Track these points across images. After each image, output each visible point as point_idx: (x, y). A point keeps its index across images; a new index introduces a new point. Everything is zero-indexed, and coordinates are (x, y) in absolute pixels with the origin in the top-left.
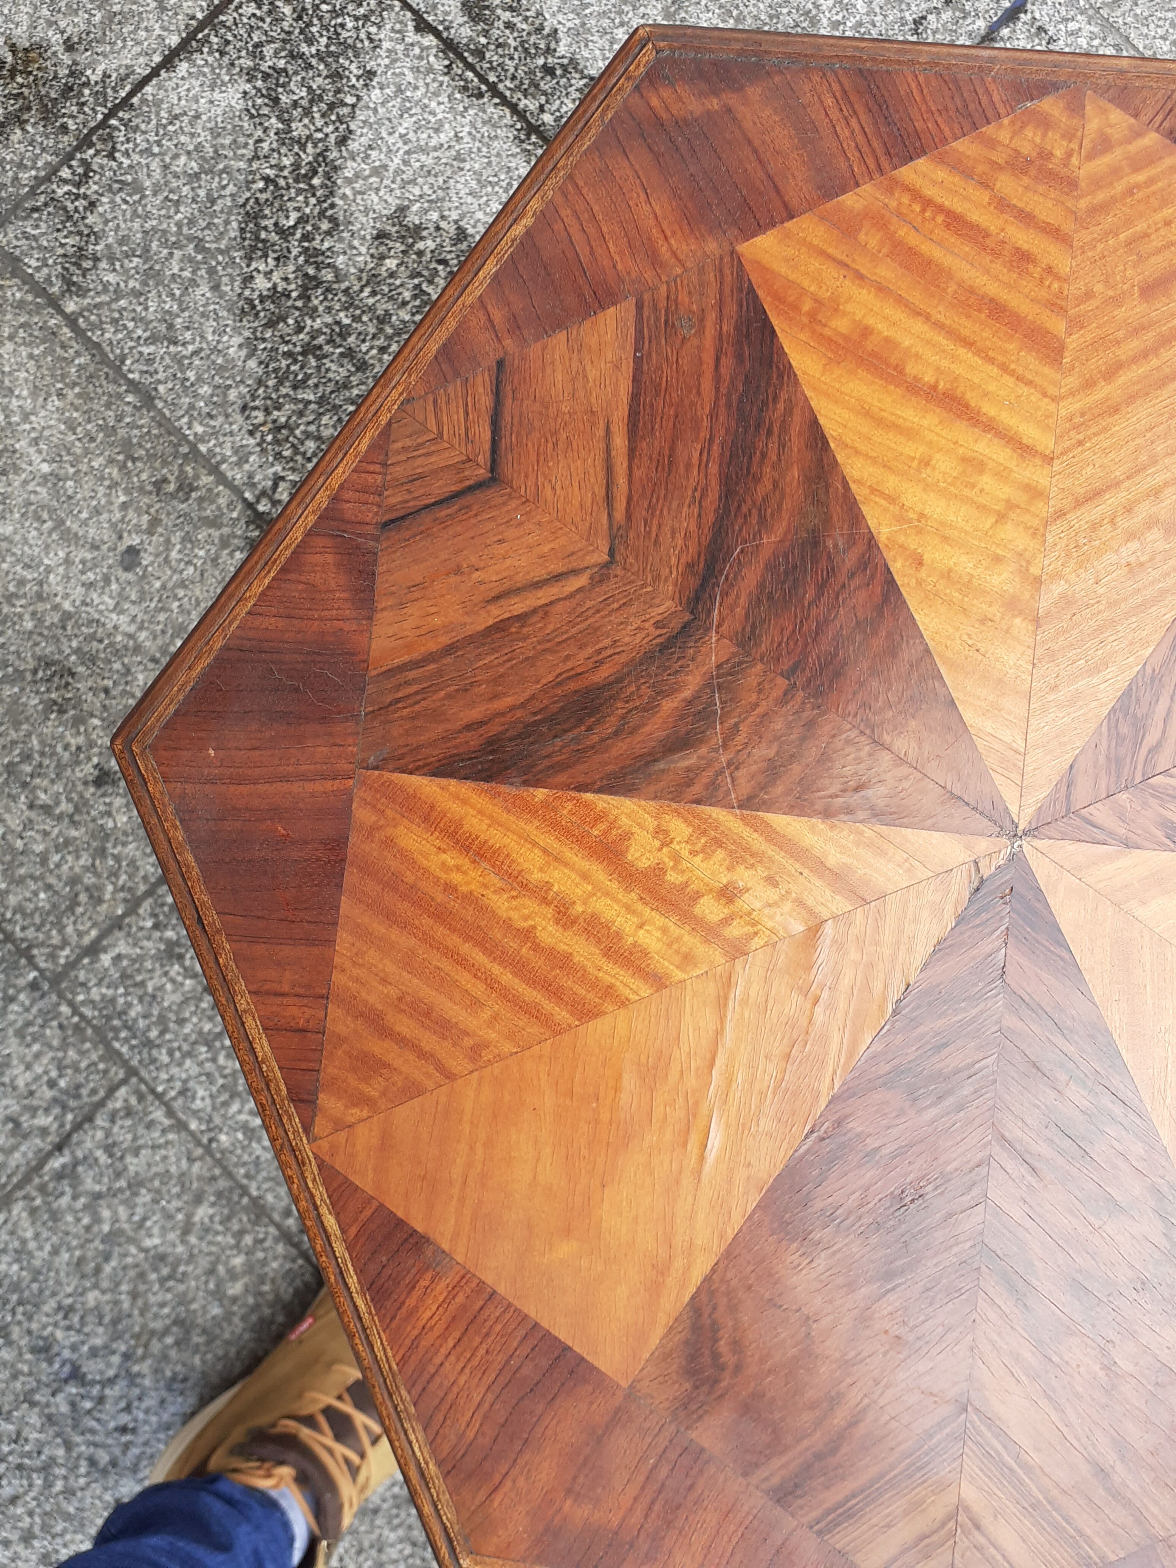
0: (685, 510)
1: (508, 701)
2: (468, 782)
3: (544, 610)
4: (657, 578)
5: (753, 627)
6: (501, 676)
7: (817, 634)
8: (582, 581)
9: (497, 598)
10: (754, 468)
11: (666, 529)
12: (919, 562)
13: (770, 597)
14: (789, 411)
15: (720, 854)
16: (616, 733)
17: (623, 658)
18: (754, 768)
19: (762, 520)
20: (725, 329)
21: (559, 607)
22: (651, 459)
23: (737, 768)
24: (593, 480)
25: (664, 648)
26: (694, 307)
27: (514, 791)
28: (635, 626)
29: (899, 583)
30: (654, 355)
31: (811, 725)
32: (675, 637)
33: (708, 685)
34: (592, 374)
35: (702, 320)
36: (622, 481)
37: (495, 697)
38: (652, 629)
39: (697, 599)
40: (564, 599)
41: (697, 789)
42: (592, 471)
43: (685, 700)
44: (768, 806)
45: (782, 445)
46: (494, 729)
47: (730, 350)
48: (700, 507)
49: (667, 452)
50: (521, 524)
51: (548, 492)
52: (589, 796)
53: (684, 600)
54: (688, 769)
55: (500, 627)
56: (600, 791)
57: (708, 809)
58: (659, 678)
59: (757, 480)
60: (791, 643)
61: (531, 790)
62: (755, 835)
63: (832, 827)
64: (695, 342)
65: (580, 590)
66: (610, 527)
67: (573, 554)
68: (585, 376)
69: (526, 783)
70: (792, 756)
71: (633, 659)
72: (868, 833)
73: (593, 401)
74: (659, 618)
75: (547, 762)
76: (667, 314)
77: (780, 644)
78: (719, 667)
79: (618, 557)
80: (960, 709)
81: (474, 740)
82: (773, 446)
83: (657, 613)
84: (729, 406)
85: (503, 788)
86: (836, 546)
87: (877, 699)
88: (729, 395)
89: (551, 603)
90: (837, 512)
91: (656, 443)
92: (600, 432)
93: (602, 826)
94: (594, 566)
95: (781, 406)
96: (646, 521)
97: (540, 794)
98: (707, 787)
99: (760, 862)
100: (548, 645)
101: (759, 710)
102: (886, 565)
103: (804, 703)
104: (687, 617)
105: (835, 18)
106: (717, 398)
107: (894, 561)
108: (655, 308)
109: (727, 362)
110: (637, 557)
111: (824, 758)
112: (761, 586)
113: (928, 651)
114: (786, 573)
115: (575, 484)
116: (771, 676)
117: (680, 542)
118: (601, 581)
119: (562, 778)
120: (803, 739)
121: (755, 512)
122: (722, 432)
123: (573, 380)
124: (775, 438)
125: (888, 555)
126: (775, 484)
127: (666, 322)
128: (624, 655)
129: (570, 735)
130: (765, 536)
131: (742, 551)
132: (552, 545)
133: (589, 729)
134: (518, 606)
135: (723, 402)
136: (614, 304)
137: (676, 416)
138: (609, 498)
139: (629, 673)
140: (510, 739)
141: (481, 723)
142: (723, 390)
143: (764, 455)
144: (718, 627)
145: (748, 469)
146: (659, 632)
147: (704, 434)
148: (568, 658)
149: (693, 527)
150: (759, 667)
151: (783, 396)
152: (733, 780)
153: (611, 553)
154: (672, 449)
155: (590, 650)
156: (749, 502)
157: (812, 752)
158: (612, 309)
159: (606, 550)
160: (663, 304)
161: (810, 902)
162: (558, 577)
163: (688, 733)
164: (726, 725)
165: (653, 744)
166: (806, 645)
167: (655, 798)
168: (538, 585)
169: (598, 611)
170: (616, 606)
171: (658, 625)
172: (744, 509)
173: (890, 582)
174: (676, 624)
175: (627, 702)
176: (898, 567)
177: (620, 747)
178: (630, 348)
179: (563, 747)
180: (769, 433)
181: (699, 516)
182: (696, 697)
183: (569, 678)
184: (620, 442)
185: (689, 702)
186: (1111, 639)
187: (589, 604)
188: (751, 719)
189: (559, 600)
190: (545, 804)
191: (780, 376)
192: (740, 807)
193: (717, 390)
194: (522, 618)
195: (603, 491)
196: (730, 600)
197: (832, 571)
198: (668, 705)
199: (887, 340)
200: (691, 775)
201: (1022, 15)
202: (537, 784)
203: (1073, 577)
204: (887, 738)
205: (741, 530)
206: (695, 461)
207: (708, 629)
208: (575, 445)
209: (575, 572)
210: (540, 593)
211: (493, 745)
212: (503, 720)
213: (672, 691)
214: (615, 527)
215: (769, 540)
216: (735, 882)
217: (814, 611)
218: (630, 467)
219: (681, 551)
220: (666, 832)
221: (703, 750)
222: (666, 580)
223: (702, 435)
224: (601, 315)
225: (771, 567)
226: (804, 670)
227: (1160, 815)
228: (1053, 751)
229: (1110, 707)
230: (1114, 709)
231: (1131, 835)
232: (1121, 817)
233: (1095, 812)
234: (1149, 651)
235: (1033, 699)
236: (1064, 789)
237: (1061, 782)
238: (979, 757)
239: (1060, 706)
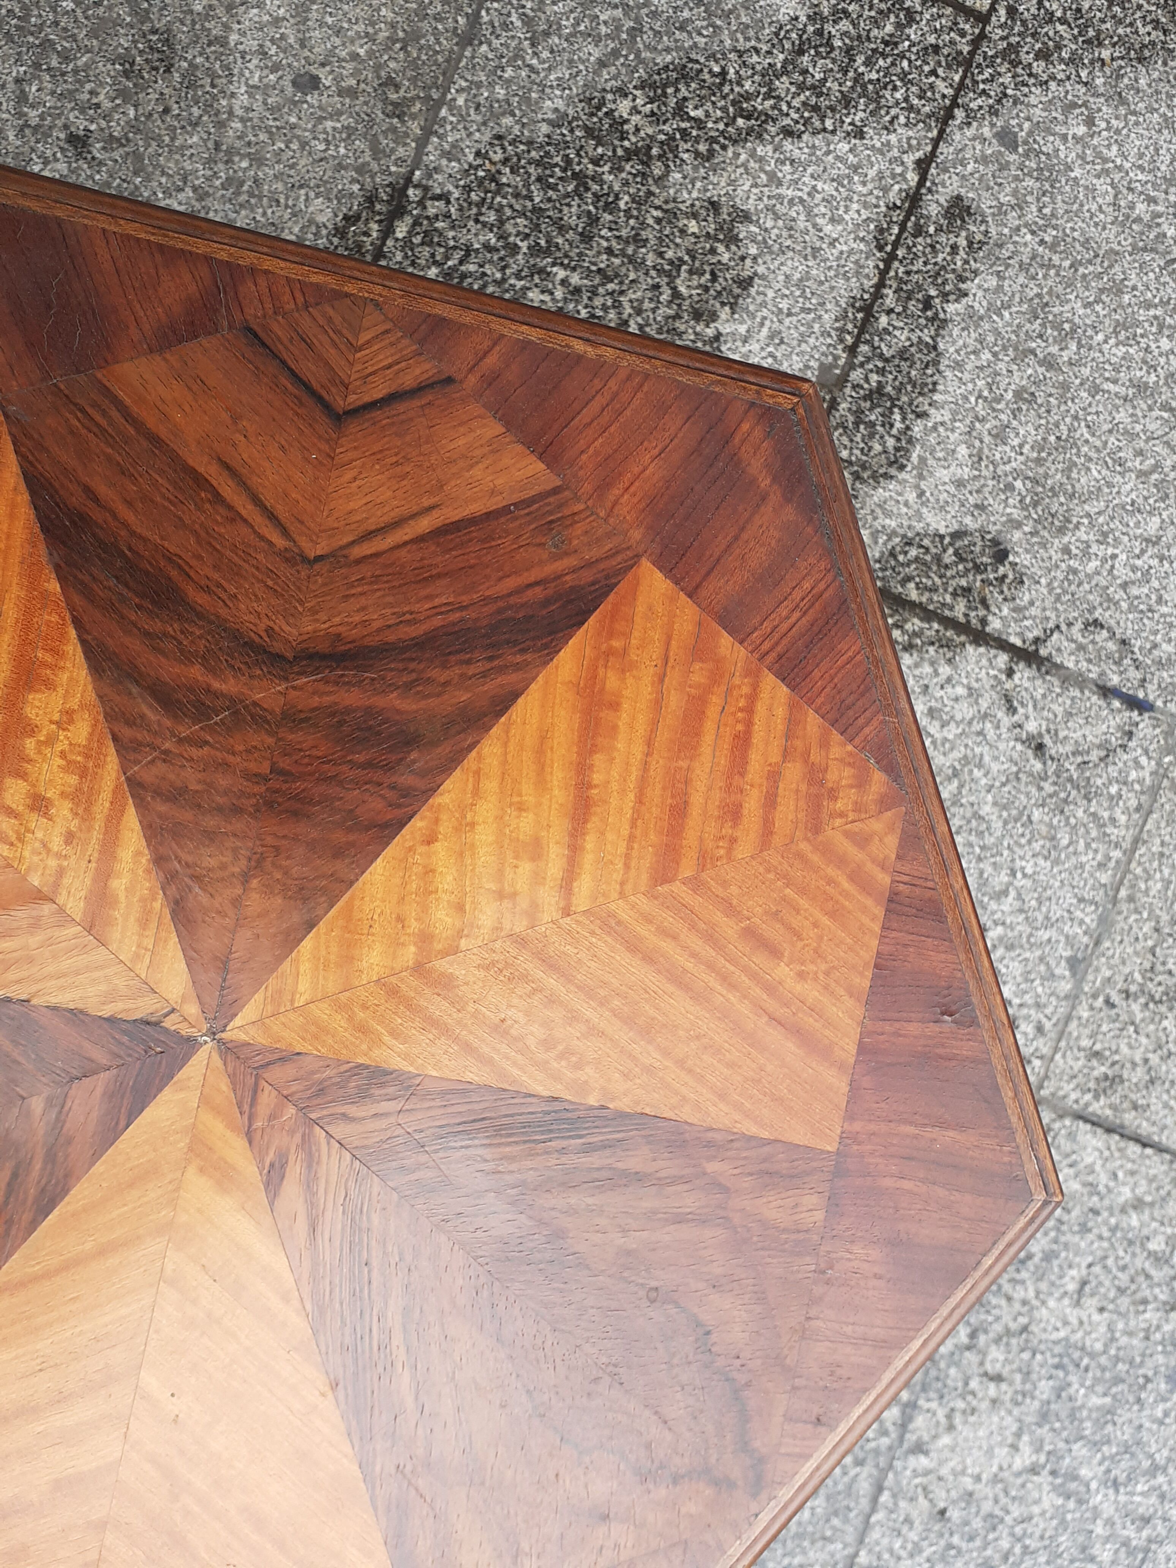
0: (389, 611)
1: (130, 517)
2: (33, 512)
3: (235, 517)
4: (314, 611)
5: (307, 719)
6: (152, 501)
7: (325, 780)
8: (280, 542)
9: (227, 467)
10: (453, 658)
11: (363, 601)
12: (430, 840)
13: (341, 723)
14: (518, 667)
15: (73, 780)
16: (147, 634)
17: (223, 612)
18: (172, 777)
19: (408, 686)
20: (568, 578)
21: (245, 530)
22: (422, 559)
23: (164, 761)
24: (379, 513)
25: (250, 645)
26: (575, 542)
27: (44, 559)
28: (259, 609)
29: (403, 832)
30: (517, 523)
31: (237, 810)
32: (265, 651)
33: (232, 700)
34: (477, 472)
35: (566, 554)
36: (390, 540)
37: (129, 504)
38: (262, 626)
39: (311, 657)
40: (255, 532)
41: (127, 732)
42: (386, 509)
43: (209, 685)
44: (141, 806)
45: (484, 675)
46: (97, 515)
47: (550, 592)
48: (398, 624)
49: (434, 572)
50: (307, 460)
51: (349, 476)
52: (73, 633)
53: (304, 645)
54: (143, 717)
55: (200, 481)
56: (83, 642)
57: (112, 750)
58: (219, 654)
59: (444, 666)
60: (306, 760)
61: (53, 575)
62: (107, 805)
63: (148, 871)
64: (545, 556)
65: (270, 543)
66: (342, 548)
67: (302, 522)
68: (472, 466)
69: (57, 568)
70: (199, 806)
71: (226, 620)
72: (157, 905)
73: (453, 483)
74: (276, 628)
75: (86, 578)
76: (559, 519)
77: (300, 750)
78: (255, 704)
79: (317, 567)
80: (311, 935)
81: (77, 499)
82: (480, 667)
83: (281, 625)
84: (500, 611)
85: (42, 548)
86: (414, 762)
87: (288, 858)
88: (510, 607)
89: (245, 521)
90: (444, 750)
91: (439, 559)
92: (426, 502)
93: (49, 658)
94: (299, 547)
95: (519, 658)
96: (363, 579)
97: (54, 586)
98: (133, 740)
99: (84, 820)
100: (203, 534)
101: (230, 759)
102: (415, 813)
103: (255, 795)
104: (289, 655)
105: (1073, 547)
106: (501, 598)
107: (422, 819)
108: (560, 506)
109: (538, 593)
110: (325, 584)
111: (211, 836)
112: (348, 710)
113: (352, 883)
114: (370, 728)
115: (369, 498)
116: (268, 754)
117: (357, 618)
118: (287, 560)
119: (77, 599)
120: (220, 809)
121: (414, 676)
122: (474, 616)
123: (464, 457)
124: (488, 666)
125: (425, 811)
126: (446, 684)
127: (551, 522)
128: (227, 610)
129: (125, 592)
130: (395, 694)
131: (373, 679)
132: (300, 498)
133: (139, 607)
134: (228, 489)
135: (501, 604)
136: (548, 466)
137: (471, 567)
138: (368, 535)
139: (211, 622)
140: (94, 535)
141: (96, 500)
142: (513, 600)
143: (468, 662)
144: (293, 688)
145: (450, 653)
146: (263, 634)
147: (465, 599)
148: (199, 558)
149: (376, 625)
150: (270, 741)
151: (528, 657)
152: (152, 762)
153: (319, 558)
154: (439, 576)
155: (216, 576)
156: (422, 666)
157: (211, 822)
158: (542, 466)
159: (319, 553)
160: (567, 512)
161: (66, 881)
162: (272, 516)
163: (178, 701)
164: (202, 733)
165: (152, 673)
166: (311, 774)
167: (100, 697)
168: (257, 501)
169: (257, 568)
170: (270, 583)
171: (269, 630)
172: (413, 665)
173: (402, 824)
174: (277, 647)
175: (182, 632)
176: (418, 824)
177: (135, 645)
178: (516, 497)
179: (110, 589)
180: (491, 659)
181: (389, 626)
182: (217, 695)
183: (180, 567)
184: (425, 524)
185: (208, 690)
186: (430, 1036)
187: (261, 557)
188: (218, 754)
189: (252, 527)
190: (45, 595)
191: (546, 646)
192: (128, 779)
193: (510, 595)
194: (218, 498)
195: (373, 527)
196: (321, 686)
197: (389, 768)
198: (196, 672)
199: (615, 728)
200: (138, 721)
201: (1136, 713)
202: (61, 579)
203: (471, 979)
204: (255, 883)
205: (392, 670)
206: (437, 602)
207: (286, 679)
208: (405, 482)
209: (285, 533)
210: (250, 507)
211: (81, 520)
212: (110, 519)
213: (212, 671)
214: (344, 552)
215: (394, 700)
216: (53, 805)
217: (345, 768)
218: (406, 543)
219: (348, 623)
220: (71, 721)
221: (168, 723)
222: (317, 620)
223: (464, 598)
224: (533, 458)
225: (369, 711)
226: (286, 782)
227: (288, 1150)
228: (306, 1031)
229: (368, 1062)
230: (367, 1067)
231: (259, 1133)
232: (272, 1117)
233: (266, 1092)
234: (434, 1073)
235: (347, 994)
236: (276, 1056)
237: (282, 1051)
238: (273, 971)
239: (350, 1019)
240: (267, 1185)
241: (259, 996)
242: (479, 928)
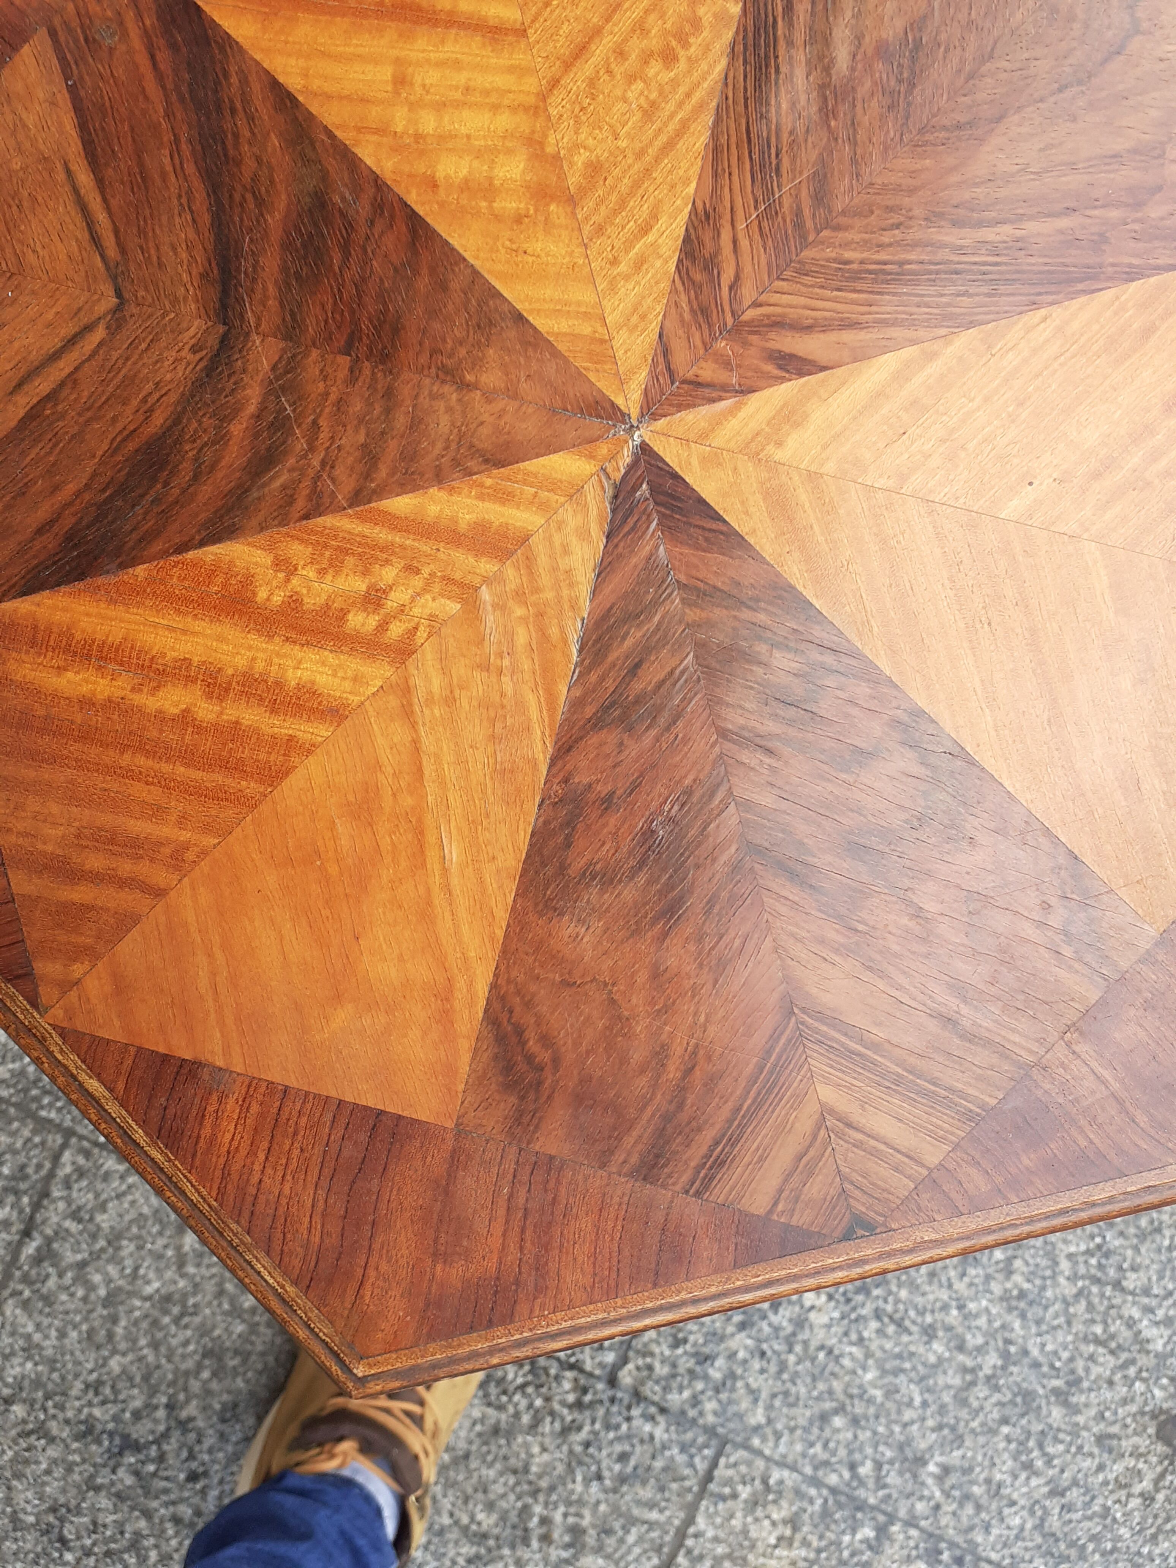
0: (177, 220)
1: (71, 488)
2: (63, 589)
3: (72, 379)
4: (175, 301)
5: (292, 314)
6: (53, 465)
7: (360, 297)
8: (100, 333)
9: (19, 385)
10: (231, 152)
11: (166, 249)
12: (433, 184)
13: (298, 276)
14: (244, 81)
15: (350, 561)
16: (196, 477)
17: (173, 397)
18: (350, 460)
19: (260, 203)
20: (148, 23)
21: (86, 369)
22: (122, 183)
23: (332, 467)
24: (71, 227)
25: (210, 370)
26: (109, 13)
27: (113, 579)
28: (171, 359)
29: (421, 213)
30: (86, 78)
31: (389, 393)
32: (217, 355)
33: (268, 393)
34: (30, 120)
35: (121, 23)
36: (102, 217)
37: (56, 488)
38: (190, 356)
39: (224, 307)
40: (88, 359)
41: (301, 504)
42: (67, 219)
43: (252, 416)
44: (380, 493)
45: (251, 119)
46: (68, 522)
47: (162, 42)
48: (192, 212)
49: (137, 170)
50: (14, 301)
51: (31, 258)
52: (191, 555)
53: (212, 313)
54: (284, 487)
55: (33, 415)
56: (202, 544)
57: (320, 520)
58: (218, 404)
59: (238, 163)
60: (338, 317)
61: (131, 570)
62: (378, 529)
63: (452, 491)
64: (123, 48)
65: (100, 344)
66: (108, 269)
67: (80, 309)
68: (25, 126)
69: (123, 566)
70: (383, 433)
71: (183, 394)
72: (489, 482)
73: (42, 147)
74: (193, 341)
75: (135, 536)
76: (84, 32)
77: (326, 322)
78: (274, 368)
79: (126, 295)
80: (530, 319)
81: (50, 542)
82: (241, 122)
83: (189, 336)
84: (182, 100)
85: (100, 580)
86: (344, 199)
87: (444, 341)
88: (177, 88)
89: (76, 369)
90: (332, 164)
91: (122, 166)
92: (61, 176)
93: (219, 580)
94: (105, 315)
95: (234, 80)
96: (141, 248)
97: (141, 571)
98: (309, 498)
99: (394, 553)
100: (89, 414)
101: (333, 397)
102: (401, 199)
103: (373, 373)
104: (222, 329)
106: (167, 97)
107: (409, 192)
108: (70, 30)
109: (164, 56)
110: (146, 289)
111: (416, 424)
112: (284, 269)
113: (475, 273)
114: (304, 246)
115: (56, 238)
116: (328, 357)
117: (184, 255)
118: (119, 327)
119: (158, 546)
120: (388, 411)
121: (249, 196)
122: (185, 128)
123: (14, 133)
124: (241, 114)
125: (400, 190)
126: (259, 160)
127: (86, 40)
128: (171, 393)
129: (149, 498)
130: (268, 217)
131: (251, 240)
132: (54, 310)
133: (166, 484)
134: (43, 386)
135: (174, 98)
136: (25, 41)
137: (132, 130)
138: (96, 240)
139: (184, 409)
140: (88, 527)
141: (51, 523)
142: (170, 86)
143: (236, 136)
144: (257, 328)
145: (226, 155)
146: (198, 356)
147: (168, 137)
148: (114, 420)
149: (192, 235)
150: (315, 354)
151: (233, 69)
152: (333, 480)
153: (119, 294)
154: (141, 164)
155: (135, 403)
156: (239, 187)
157: (401, 421)
158: (26, 49)
159: (112, 293)
160: (75, 23)
161: (457, 576)
162: (72, 341)
163: (268, 449)
164: (304, 426)
165: (238, 475)
166: (352, 312)
167: (262, 529)
168: (55, 356)
169: (127, 359)
170: (143, 346)
171: (194, 350)
172: (237, 197)
173: (415, 221)
174: (213, 341)
175: (194, 441)
176: (413, 199)
177: (206, 491)
178: (58, 77)
179: (146, 513)
180: (233, 111)
181: (194, 220)
182: (263, 408)
183: (124, 440)
184: (85, 178)
185: (258, 417)
186: (651, 189)
187: (115, 355)
188: (327, 410)
189: (83, 362)
190: (150, 581)
191: (222, 49)
192: (350, 506)
193: (164, 88)
194: (51, 397)
195: (87, 235)
196: (258, 296)
197: (350, 226)
198: (238, 428)
200: (289, 492)
202: (134, 562)
203: (590, 142)
204: (469, 378)
205: (242, 220)
206: (169, 168)
207: (247, 334)
208: (40, 199)
209: (88, 328)
210: (61, 364)
211: (71, 538)
212: (73, 509)
213: (236, 411)
214: (112, 264)
215: (274, 220)
216: (375, 584)
217: (347, 275)
218: (105, 200)
219: (189, 265)
220: (287, 561)
221: (291, 461)
222: (185, 299)
223: (165, 139)
224: (17, 58)
225: (287, 246)
226: (361, 339)
227: (764, 349)
228: (636, 326)
229: (676, 259)
230: (680, 261)
231: (743, 381)
232: (727, 365)
233: (700, 372)
234: (693, 185)
235: (598, 281)
236: (661, 360)
237: (656, 354)
238: (565, 359)
239: (627, 278)
240: (801, 374)
241: (592, 377)
242: (533, 132)
